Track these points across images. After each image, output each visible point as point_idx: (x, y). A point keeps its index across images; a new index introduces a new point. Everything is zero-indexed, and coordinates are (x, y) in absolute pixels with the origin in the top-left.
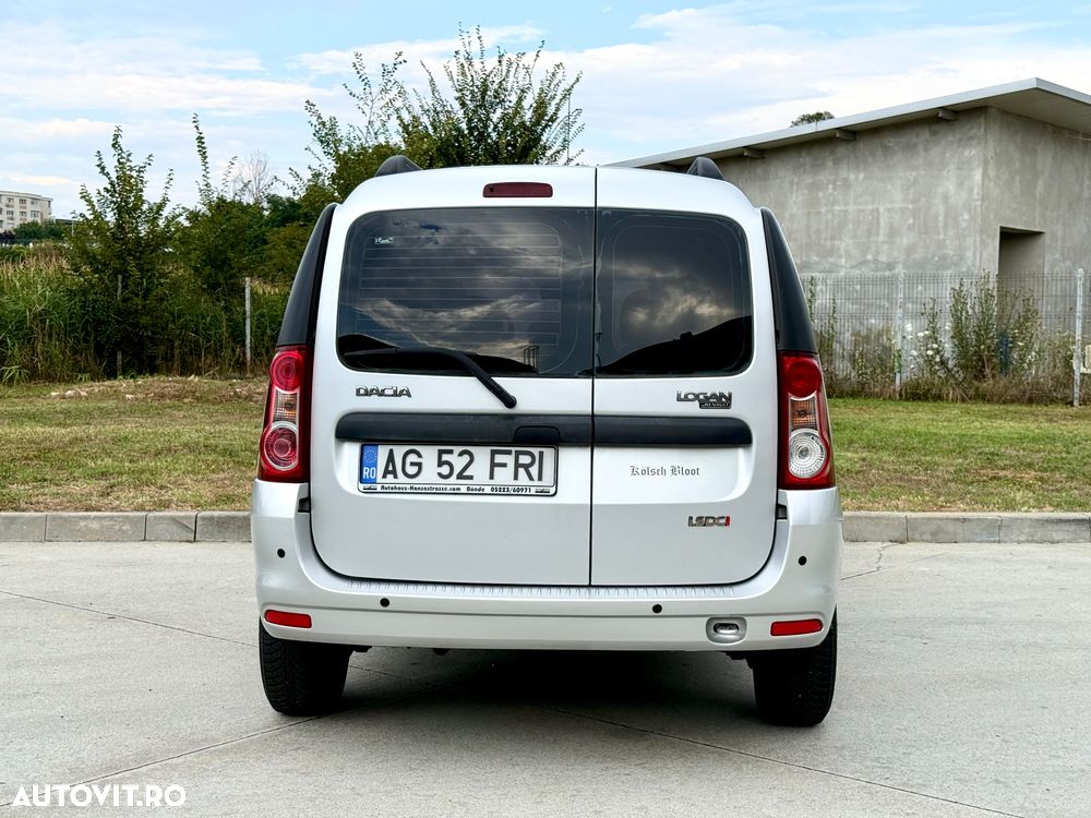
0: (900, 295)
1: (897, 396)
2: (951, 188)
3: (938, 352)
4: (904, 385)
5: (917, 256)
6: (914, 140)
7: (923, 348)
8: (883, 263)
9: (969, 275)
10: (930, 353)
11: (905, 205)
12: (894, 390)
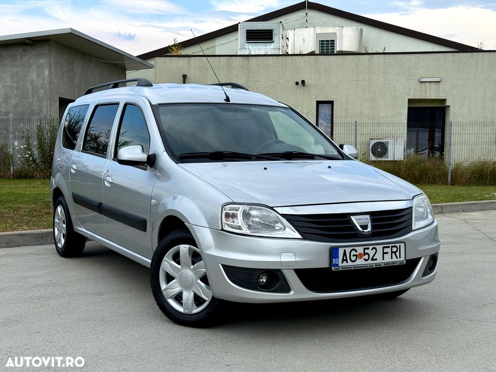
0: (11, 128)
1: (12, 177)
2: (34, 77)
3: (31, 155)
4: (15, 172)
5: (19, 109)
6: (15, 53)
7: (23, 154)
8: (3, 112)
9: (45, 118)
10: (27, 156)
11: (12, 84)
12: (10, 174)
